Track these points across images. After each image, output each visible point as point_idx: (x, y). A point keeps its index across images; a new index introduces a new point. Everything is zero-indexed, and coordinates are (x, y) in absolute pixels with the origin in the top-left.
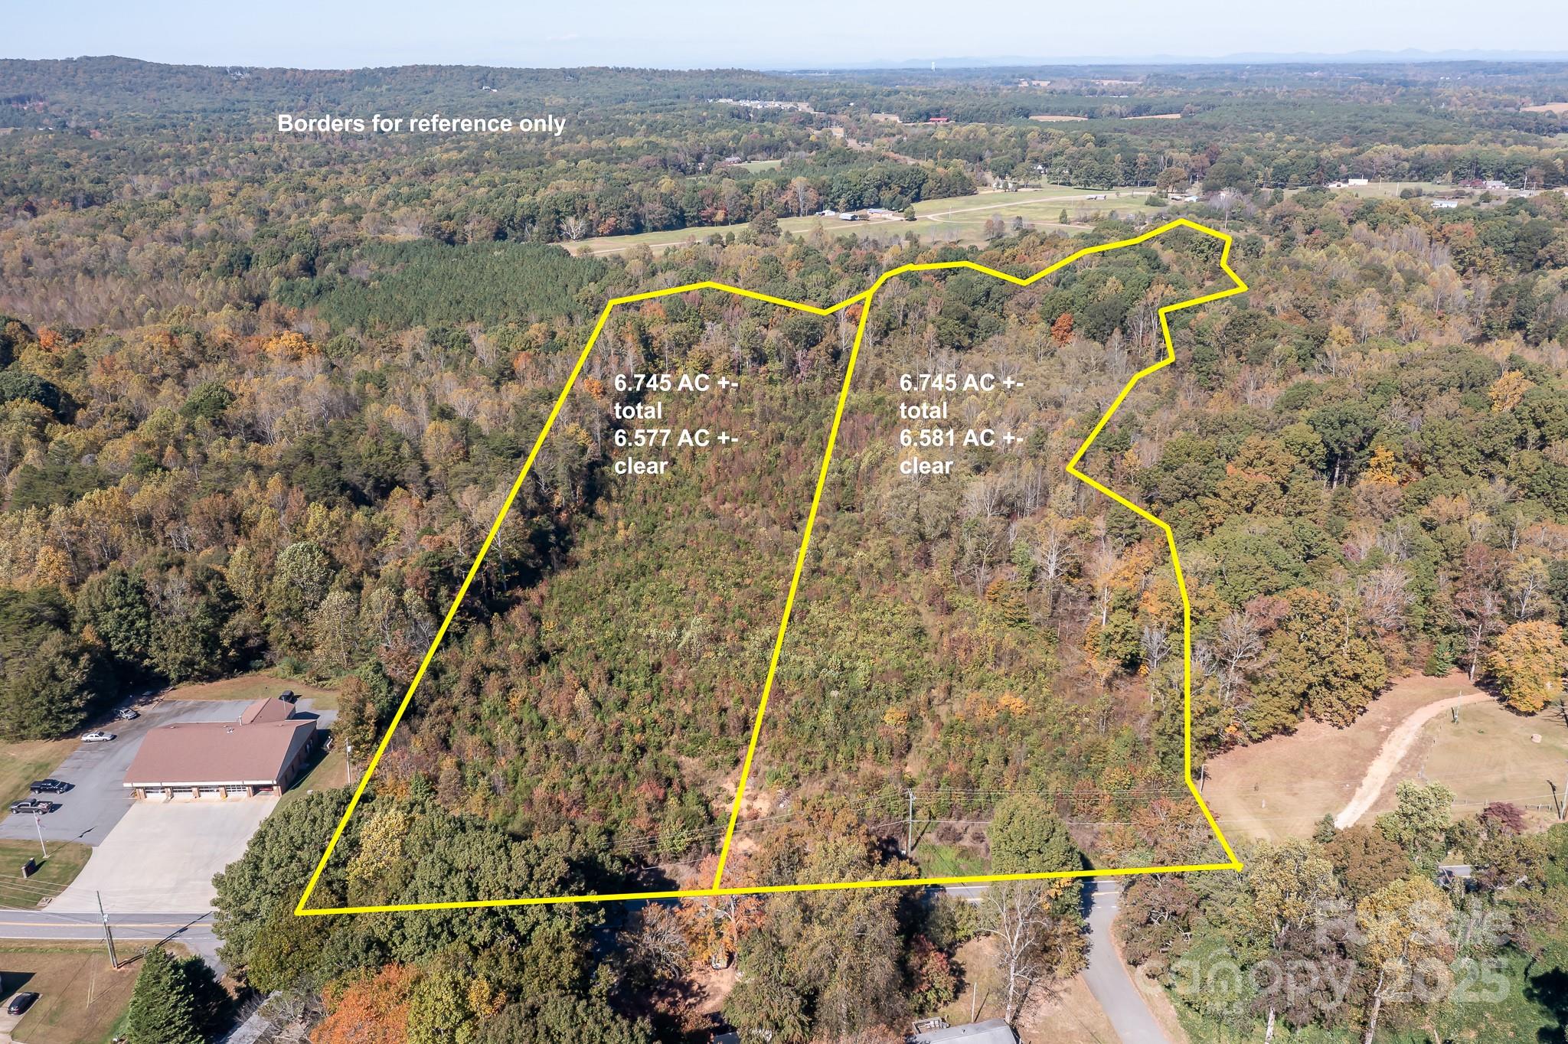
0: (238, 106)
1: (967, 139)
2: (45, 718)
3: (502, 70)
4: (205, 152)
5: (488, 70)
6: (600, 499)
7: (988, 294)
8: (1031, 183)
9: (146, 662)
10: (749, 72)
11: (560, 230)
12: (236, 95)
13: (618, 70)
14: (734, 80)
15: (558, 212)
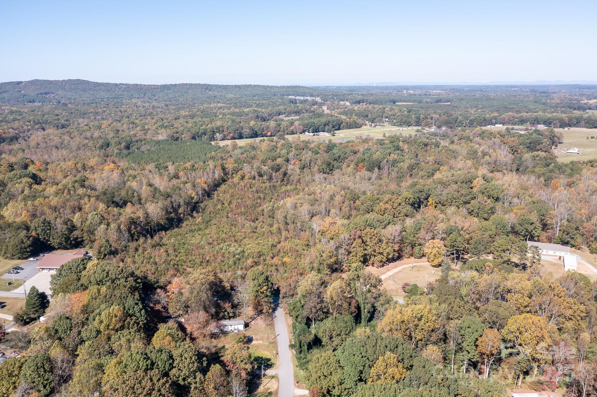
0: (120, 97)
1: (365, 110)
2: (19, 253)
3: (213, 86)
4: (104, 111)
5: (209, 85)
6: (195, 212)
7: (339, 157)
8: (381, 124)
9: (49, 243)
10: (302, 87)
11: (214, 137)
12: (120, 93)
13: (255, 86)
14: (296, 90)
15: (214, 132)
